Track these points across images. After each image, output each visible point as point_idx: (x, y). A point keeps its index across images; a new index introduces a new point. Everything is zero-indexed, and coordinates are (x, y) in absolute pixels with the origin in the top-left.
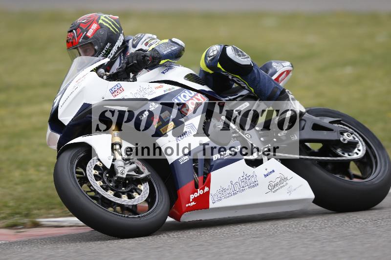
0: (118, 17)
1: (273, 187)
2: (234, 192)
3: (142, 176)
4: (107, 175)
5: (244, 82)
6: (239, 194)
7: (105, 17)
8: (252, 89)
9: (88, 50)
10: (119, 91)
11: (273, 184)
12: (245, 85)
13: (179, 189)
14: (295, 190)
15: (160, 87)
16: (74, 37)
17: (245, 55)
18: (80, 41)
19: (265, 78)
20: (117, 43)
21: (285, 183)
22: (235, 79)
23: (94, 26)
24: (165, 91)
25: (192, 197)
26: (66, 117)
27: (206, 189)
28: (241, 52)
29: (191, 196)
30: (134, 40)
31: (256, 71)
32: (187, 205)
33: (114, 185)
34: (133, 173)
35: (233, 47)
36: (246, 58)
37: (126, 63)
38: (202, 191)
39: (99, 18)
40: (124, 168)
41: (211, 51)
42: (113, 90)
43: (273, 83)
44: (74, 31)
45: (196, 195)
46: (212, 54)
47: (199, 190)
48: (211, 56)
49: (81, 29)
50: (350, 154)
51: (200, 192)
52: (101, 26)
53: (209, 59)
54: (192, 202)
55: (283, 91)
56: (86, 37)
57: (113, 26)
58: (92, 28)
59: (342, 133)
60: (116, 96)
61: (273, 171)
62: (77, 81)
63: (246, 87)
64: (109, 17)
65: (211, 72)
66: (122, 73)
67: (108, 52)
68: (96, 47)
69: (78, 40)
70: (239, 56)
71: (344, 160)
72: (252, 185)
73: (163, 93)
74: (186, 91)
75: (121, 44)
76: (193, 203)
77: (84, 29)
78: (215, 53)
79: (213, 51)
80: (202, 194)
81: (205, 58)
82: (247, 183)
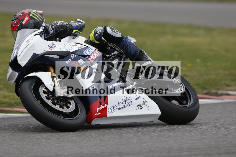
0: (42, 12)
1: (140, 106)
2: (120, 108)
3: (71, 96)
6: (122, 109)
8: (122, 51)
10: (53, 47)
11: (140, 104)
12: (118, 49)
13: (90, 105)
14: (151, 109)
15: (75, 45)
16: (15, 24)
17: (118, 32)
18: (18, 27)
19: (130, 44)
21: (145, 105)
22: (112, 46)
23: (27, 18)
24: (78, 48)
26: (23, 62)
27: (106, 105)
29: (98, 109)
32: (96, 114)
34: (66, 94)
35: (110, 27)
37: (55, 31)
38: (103, 106)
39: (30, 13)
40: (61, 91)
41: (98, 30)
42: (50, 46)
43: (135, 47)
44: (15, 20)
45: (101, 108)
46: (98, 32)
48: (98, 33)
51: (102, 107)
52: (31, 18)
53: (97, 35)
54: (98, 112)
55: (141, 51)
57: (38, 18)
58: (25, 19)
60: (52, 49)
61: (140, 97)
62: (27, 41)
64: (36, 12)
66: (52, 37)
70: (115, 32)
72: (129, 104)
73: (77, 49)
74: (90, 48)
76: (99, 113)
77: (21, 20)
78: (100, 31)
79: (99, 30)
80: (103, 108)
81: (94, 34)
82: (127, 103)
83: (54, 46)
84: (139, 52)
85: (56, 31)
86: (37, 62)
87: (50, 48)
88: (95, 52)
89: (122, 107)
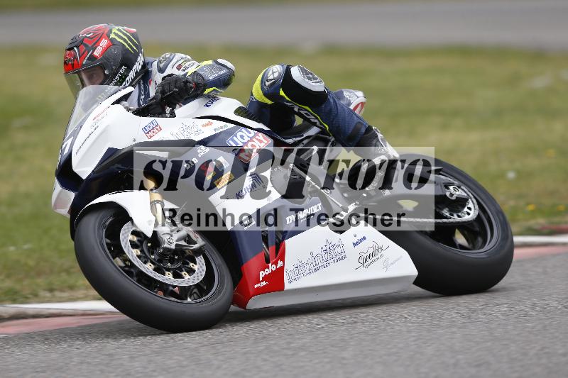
0: (135, 30)
1: (365, 260)
2: (316, 267)
3: (195, 246)
4: (149, 245)
5: (315, 116)
6: (322, 270)
7: (119, 30)
8: (326, 126)
9: (95, 76)
10: (155, 131)
11: (365, 256)
12: (316, 121)
13: (243, 264)
14: (392, 264)
15: (208, 125)
16: (75, 57)
17: (316, 79)
18: (84, 63)
19: (344, 110)
20: (135, 67)
21: (379, 255)
22: (302, 112)
23: (104, 43)
24: (215, 130)
25: (262, 274)
26: (84, 168)
27: (280, 263)
28: (311, 74)
30: (160, 62)
31: (332, 100)
32: (256, 286)
33: (157, 258)
34: (183, 243)
35: (299, 67)
36: (318, 82)
37: (161, 92)
38: (274, 265)
39: (110, 31)
40: (172, 236)
41: (271, 73)
42: (148, 129)
43: (355, 117)
44: (75, 48)
45: (268, 271)
46: (271, 77)
47: (270, 265)
48: (271, 80)
49: (86, 45)
50: (460, 214)
51: (272, 268)
52: (112, 42)
53: (267, 84)
54: (262, 281)
55: (369, 129)
56: (92, 58)
57: (129, 42)
58: (101, 45)
59: (447, 187)
60: (151, 137)
61: (364, 238)
62: (95, 118)
63: (318, 124)
64: (124, 30)
65: (269, 102)
67: (123, 78)
68: (106, 72)
69: (82, 61)
70: (309, 79)
71: (452, 222)
72: (338, 258)
73: (214, 133)
74: (244, 130)
75: (140, 67)
76: (264, 283)
77: (90, 46)
78: (276, 75)
79: (273, 73)
80: (274, 269)
81: (261, 83)
82: (332, 255)
83: (158, 128)
84: (363, 130)
85: (163, 92)
86: (118, 168)
87: (148, 133)
88: (257, 137)
89: (320, 264)
